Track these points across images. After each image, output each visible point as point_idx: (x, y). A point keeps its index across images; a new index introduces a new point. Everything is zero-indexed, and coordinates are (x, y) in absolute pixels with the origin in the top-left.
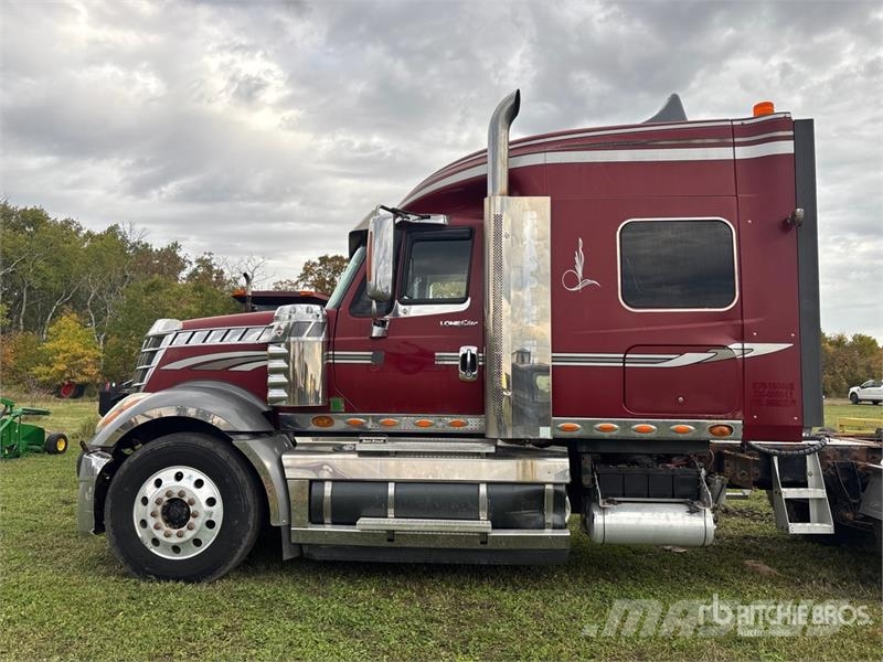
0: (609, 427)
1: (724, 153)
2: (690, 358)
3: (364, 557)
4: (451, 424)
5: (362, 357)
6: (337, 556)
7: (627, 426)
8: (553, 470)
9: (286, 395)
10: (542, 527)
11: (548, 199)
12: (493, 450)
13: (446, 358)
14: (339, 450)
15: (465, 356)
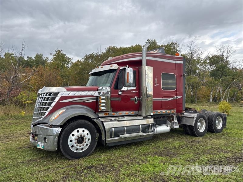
0: (159, 112)
1: (173, 62)
2: (170, 99)
3: (119, 144)
4: (132, 113)
5: (116, 99)
6: (114, 145)
7: (161, 112)
8: (151, 121)
9: (105, 108)
10: (149, 132)
11: (152, 67)
12: (142, 118)
13: (133, 99)
14: (111, 120)
15: (136, 98)
